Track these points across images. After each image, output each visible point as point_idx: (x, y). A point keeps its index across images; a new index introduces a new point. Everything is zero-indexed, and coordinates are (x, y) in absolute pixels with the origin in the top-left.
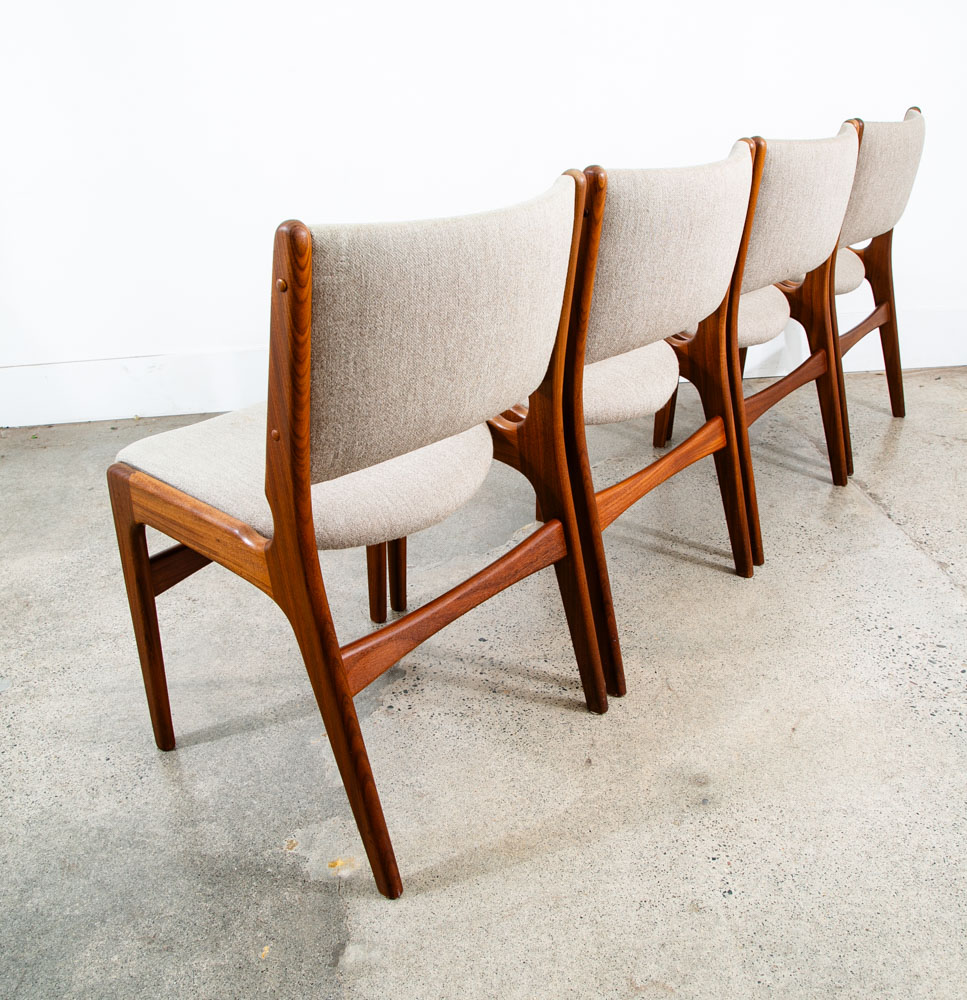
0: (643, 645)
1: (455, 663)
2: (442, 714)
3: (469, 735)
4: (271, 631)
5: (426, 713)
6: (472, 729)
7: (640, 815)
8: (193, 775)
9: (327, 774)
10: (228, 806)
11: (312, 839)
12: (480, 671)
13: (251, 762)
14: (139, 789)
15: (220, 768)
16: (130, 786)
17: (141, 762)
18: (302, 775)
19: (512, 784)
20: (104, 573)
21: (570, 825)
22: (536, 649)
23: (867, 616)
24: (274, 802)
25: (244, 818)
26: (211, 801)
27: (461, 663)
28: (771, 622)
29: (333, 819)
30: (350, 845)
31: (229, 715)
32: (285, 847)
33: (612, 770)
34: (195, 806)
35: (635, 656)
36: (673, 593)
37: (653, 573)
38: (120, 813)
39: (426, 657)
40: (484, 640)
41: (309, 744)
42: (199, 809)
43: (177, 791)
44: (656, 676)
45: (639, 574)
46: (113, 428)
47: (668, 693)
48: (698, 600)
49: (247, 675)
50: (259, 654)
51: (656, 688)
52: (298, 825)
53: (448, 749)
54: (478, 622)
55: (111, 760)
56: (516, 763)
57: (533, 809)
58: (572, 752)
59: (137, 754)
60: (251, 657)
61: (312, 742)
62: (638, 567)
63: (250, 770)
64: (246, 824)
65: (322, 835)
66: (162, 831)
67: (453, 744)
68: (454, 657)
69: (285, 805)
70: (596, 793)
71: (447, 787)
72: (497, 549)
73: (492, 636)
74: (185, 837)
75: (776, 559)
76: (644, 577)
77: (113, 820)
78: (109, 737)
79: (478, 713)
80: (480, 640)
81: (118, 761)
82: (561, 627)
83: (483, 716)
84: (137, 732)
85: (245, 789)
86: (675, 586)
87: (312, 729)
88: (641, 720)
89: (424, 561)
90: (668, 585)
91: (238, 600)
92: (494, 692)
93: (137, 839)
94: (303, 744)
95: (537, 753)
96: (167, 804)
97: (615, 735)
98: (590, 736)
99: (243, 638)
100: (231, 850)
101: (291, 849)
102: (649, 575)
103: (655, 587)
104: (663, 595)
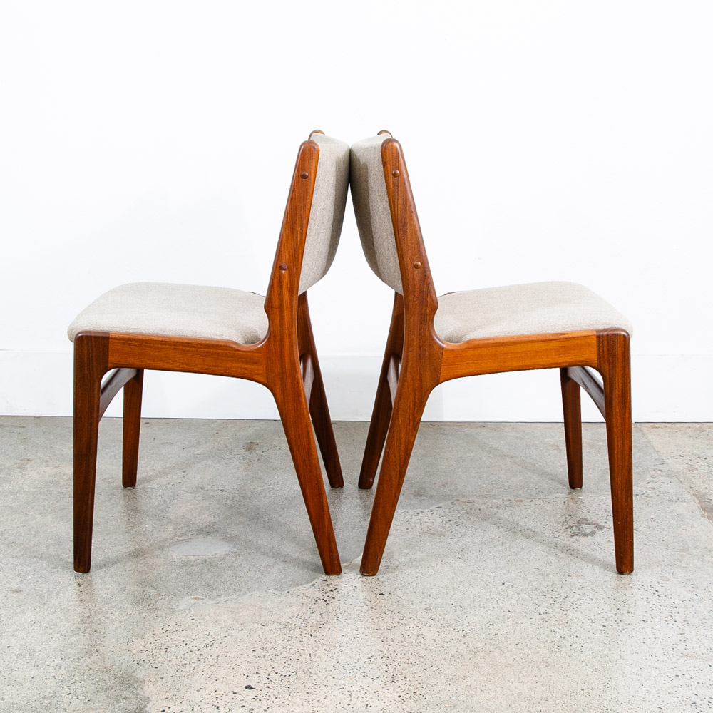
4: (21, 655)
22: (306, 704)
23: (706, 702)
28: (588, 698)
36: (482, 654)
37: (467, 630)
39: (180, 700)
40: (251, 688)
45: (450, 629)
48: (509, 665)
54: (251, 667)
72: (300, 587)
73: (261, 684)
75: (615, 625)
76: (454, 633)
80: (246, 688)
82: (342, 682)
86: (488, 646)
89: (215, 594)
102: (460, 632)
103: (464, 645)
104: (470, 656)
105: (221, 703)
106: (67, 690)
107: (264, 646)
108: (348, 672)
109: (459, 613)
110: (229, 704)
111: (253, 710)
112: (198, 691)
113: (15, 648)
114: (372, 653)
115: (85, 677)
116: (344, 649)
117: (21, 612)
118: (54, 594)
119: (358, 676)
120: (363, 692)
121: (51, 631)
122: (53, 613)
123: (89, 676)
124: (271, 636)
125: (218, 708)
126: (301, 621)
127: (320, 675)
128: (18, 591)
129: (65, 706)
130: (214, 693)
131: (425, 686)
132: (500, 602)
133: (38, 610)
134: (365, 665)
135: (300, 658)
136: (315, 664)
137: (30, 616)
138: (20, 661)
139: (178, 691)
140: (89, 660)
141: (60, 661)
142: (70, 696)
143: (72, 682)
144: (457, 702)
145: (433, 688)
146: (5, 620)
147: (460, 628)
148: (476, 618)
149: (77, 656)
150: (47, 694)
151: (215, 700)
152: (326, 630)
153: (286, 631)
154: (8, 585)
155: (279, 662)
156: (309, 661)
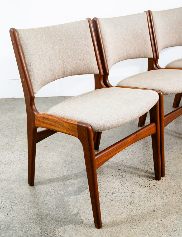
0: (171, 174)
1: (111, 176)
2: (107, 192)
3: (115, 199)
4: (54, 164)
5: (101, 192)
6: (116, 198)
7: (172, 230)
8: (29, 208)
9: (70, 210)
10: (39, 218)
11: (65, 231)
12: (118, 179)
13: (47, 204)
14: (11, 212)
15: (37, 206)
16: (9, 211)
17: (12, 203)
18: (62, 209)
19: (129, 216)
20: (2, 144)
21: (148, 231)
24: (54, 218)
25: (44, 222)
26: (34, 216)
27: (113, 176)
29: (72, 224)
30: (77, 233)
31: (40, 189)
32: (57, 233)
33: (162, 214)
34: (29, 218)
35: (168, 177)
36: (180, 158)
37: (174, 151)
38: (5, 219)
39: (102, 174)
40: (120, 170)
41: (65, 200)
42: (30, 219)
43: (23, 213)
44: (176, 184)
45: (169, 151)
46: (6, 101)
47: (179, 190)
49: (46, 177)
50: (50, 171)
51: (175, 188)
52: (61, 225)
53: (109, 204)
54: (118, 164)
55: (3, 202)
56: (130, 210)
57: (136, 225)
58: (148, 207)
59: (11, 201)
60: (47, 172)
61: (66, 199)
62: (169, 149)
63: (46, 207)
64: (45, 225)
65: (69, 229)
66: (18, 226)
67: (110, 202)
68: (110, 175)
69: (57, 219)
70: (157, 221)
71: (108, 216)
73: (122, 168)
74: (25, 228)
76: (171, 152)
77: (3, 221)
78: (2, 195)
79: (118, 193)
81: (5, 203)
82: (144, 167)
83: (119, 194)
84: (11, 194)
85: (45, 213)
87: (65, 195)
88: (171, 198)
90: (179, 155)
91: (43, 154)
92: (123, 186)
93: (10, 228)
94: (63, 200)
95: (137, 207)
96: (20, 217)
97: (162, 203)
98: (154, 202)
99: (45, 166)
100: (40, 233)
101: (59, 233)
102: (172, 152)
103: (175, 156)
104: (177, 158)
105: (113, 174)
106: (70, 173)
107: (119, 158)
108: (145, 164)
109: (170, 147)
110: (115, 174)
111: (122, 175)
112: (106, 171)
113: (51, 162)
114: (150, 159)
115: (73, 169)
116: (141, 158)
117: (49, 152)
118: (56, 147)
119: (148, 165)
120: (151, 169)
121: (60, 157)
122: (58, 152)
123: (74, 169)
124: (120, 155)
125: (113, 175)
126: (127, 151)
127: (137, 165)
128: (46, 147)
129: (71, 177)
130: (110, 172)
131: (167, 167)
132: (180, 143)
133: (54, 151)
134: (149, 162)
135: (130, 161)
136: (135, 162)
137: (52, 153)
138: (54, 166)
139: (100, 171)
140: (73, 164)
141: (65, 165)
142: (71, 175)
143: (70, 171)
144: (178, 171)
145: (170, 168)
146: (45, 155)
147: (172, 151)
148: (175, 148)
149: (69, 164)
150: (64, 174)
151: (111, 173)
152: (135, 153)
153: (124, 154)
154: (43, 145)
155: (125, 162)
156: (133, 162)
